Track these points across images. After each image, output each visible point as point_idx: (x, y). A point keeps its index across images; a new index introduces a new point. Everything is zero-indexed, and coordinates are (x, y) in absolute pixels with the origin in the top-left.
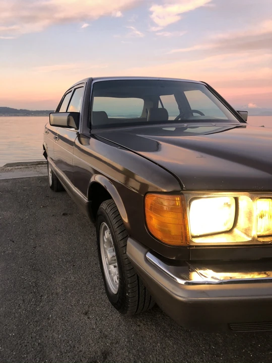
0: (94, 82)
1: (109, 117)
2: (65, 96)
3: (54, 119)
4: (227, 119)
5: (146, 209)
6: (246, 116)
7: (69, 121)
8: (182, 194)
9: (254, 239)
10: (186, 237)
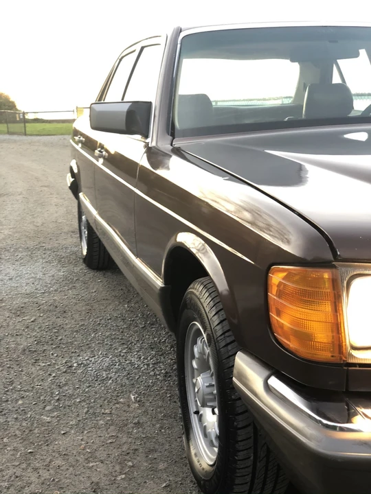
0: (182, 35)
2: (121, 60)
10: (341, 346)
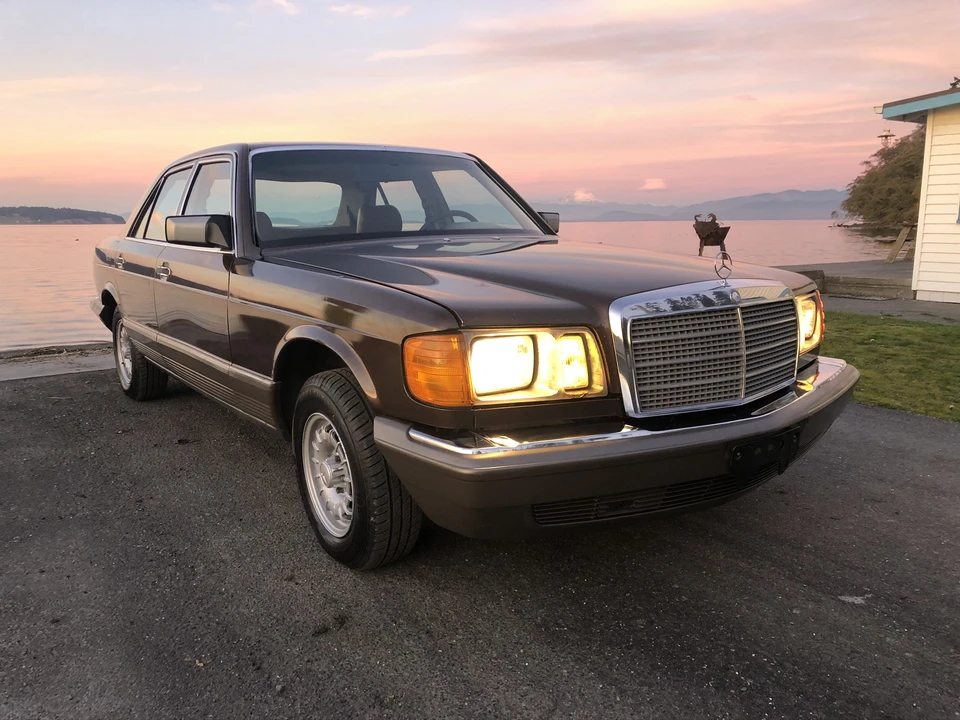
0: (253, 153)
1: (273, 225)
3: (176, 228)
4: (519, 227)
5: (406, 362)
6: (557, 222)
7: (209, 232)
8: (460, 332)
9: (559, 393)
10: (469, 397)
